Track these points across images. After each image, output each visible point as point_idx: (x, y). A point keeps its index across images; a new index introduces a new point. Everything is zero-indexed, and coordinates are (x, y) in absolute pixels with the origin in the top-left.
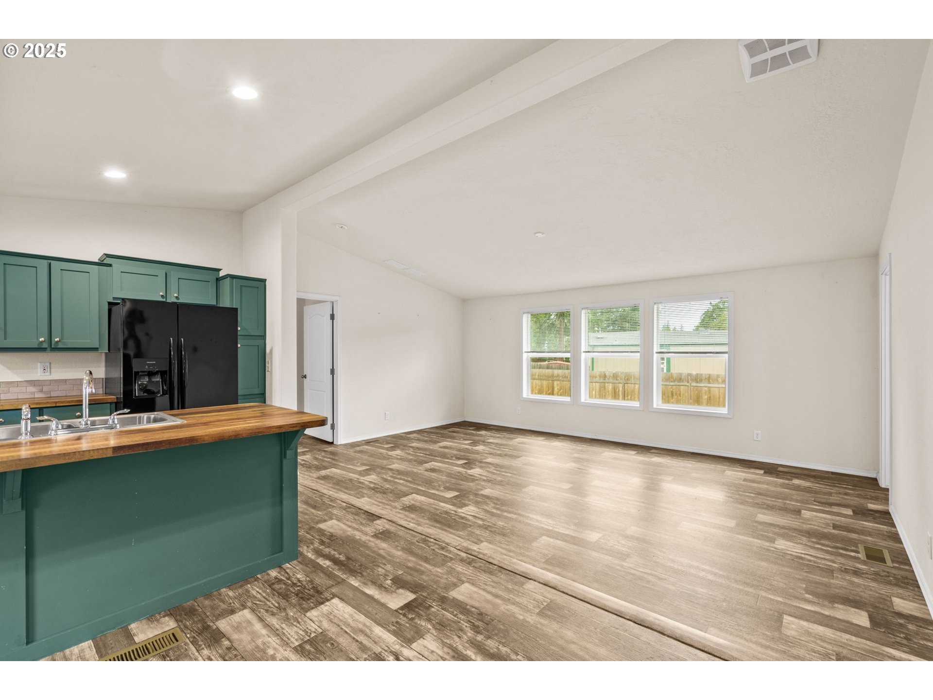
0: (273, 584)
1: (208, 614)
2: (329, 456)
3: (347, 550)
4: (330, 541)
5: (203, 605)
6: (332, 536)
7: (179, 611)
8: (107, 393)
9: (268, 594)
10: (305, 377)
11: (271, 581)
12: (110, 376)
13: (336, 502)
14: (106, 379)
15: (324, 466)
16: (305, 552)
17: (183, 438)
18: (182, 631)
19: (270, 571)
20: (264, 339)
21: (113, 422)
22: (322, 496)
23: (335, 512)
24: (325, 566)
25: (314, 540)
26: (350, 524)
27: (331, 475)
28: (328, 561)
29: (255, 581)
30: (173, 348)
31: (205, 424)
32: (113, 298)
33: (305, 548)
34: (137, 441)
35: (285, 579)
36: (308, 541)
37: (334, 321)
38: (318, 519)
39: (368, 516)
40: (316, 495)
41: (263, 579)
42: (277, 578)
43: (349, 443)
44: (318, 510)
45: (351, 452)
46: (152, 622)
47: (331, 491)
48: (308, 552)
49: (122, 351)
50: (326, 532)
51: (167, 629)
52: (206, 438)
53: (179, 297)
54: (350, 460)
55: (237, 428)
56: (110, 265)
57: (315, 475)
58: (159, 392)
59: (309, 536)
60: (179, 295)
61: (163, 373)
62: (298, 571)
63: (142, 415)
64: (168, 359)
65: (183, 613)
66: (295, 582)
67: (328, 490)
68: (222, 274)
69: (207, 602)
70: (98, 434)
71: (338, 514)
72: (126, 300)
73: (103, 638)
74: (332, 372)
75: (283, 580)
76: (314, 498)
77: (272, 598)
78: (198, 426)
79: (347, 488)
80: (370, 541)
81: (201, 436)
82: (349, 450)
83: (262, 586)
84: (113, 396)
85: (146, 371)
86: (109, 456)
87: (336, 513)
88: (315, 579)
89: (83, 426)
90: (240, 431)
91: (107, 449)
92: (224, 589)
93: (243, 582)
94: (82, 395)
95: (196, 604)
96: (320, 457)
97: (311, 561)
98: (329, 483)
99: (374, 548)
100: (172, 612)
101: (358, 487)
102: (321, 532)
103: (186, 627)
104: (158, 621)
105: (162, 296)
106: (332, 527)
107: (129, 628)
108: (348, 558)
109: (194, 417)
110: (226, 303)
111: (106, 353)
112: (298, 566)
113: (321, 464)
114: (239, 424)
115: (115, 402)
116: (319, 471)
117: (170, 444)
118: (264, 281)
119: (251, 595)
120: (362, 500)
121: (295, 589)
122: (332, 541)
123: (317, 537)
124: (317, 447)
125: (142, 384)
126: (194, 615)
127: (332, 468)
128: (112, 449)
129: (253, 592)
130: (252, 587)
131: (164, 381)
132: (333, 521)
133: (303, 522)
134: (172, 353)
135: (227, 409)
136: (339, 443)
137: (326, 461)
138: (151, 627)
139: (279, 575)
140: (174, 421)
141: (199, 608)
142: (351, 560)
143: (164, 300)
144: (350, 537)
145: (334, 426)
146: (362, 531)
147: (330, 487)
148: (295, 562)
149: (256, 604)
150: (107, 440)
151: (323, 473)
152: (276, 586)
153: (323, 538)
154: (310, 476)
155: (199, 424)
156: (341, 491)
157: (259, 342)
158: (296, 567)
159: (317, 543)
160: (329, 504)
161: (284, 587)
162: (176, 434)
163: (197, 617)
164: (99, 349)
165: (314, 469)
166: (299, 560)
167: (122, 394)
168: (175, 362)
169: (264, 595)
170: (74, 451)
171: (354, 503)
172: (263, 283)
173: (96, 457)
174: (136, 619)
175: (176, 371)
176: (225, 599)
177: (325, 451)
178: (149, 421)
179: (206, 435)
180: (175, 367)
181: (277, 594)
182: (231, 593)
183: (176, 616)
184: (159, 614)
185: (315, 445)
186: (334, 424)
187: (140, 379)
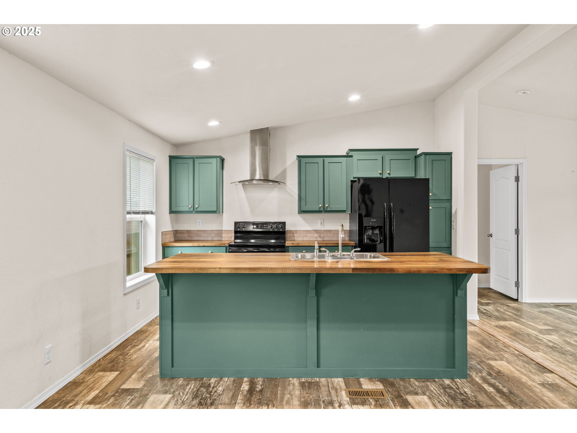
0: (446, 388)
1: (402, 389)
2: (511, 311)
3: (511, 386)
4: (497, 375)
5: (399, 383)
6: (499, 372)
7: (386, 381)
8: (350, 240)
9: (441, 393)
10: (491, 235)
11: (445, 386)
12: (352, 229)
13: (509, 349)
14: (350, 230)
15: (504, 318)
16: (474, 376)
17: (386, 268)
18: (387, 392)
19: (445, 379)
20: (450, 202)
21: (353, 255)
22: (497, 341)
23: (506, 355)
24: (488, 390)
25: (483, 370)
26: (519, 368)
27: (510, 326)
28: (492, 388)
29: (434, 382)
30: (386, 211)
31: (401, 262)
32: (354, 177)
33: (475, 373)
34: (364, 267)
35: (455, 388)
36: (478, 370)
37: (519, 183)
38: (490, 357)
39: (539, 368)
40: (491, 339)
41: (439, 383)
42: (449, 386)
43: (535, 303)
44: (491, 351)
45: (535, 311)
46: (371, 381)
47: (506, 339)
48: (476, 377)
49: (358, 213)
50: (494, 368)
51: (378, 388)
52: (400, 270)
53: (390, 173)
54: (533, 318)
55: (420, 266)
56: (352, 156)
57: (494, 324)
58: (377, 241)
59: (479, 366)
60: (390, 172)
61: (380, 228)
62: (465, 387)
63: (367, 253)
64: (383, 218)
65: (388, 383)
66: (462, 392)
67: (504, 337)
68: (419, 152)
69: (401, 383)
70: (346, 261)
71: (509, 358)
72: (360, 179)
73: (348, 379)
74: (517, 232)
75: (454, 388)
76: (489, 340)
77: (444, 396)
78: (397, 263)
79: (523, 340)
80: (536, 387)
81: (397, 268)
82: (533, 309)
83: (438, 386)
84: (354, 242)
85: (370, 226)
86: (350, 273)
87: (507, 357)
88: (478, 397)
89: (339, 256)
90: (421, 268)
91: (349, 268)
92: (413, 380)
93: (425, 379)
94: (339, 240)
95: (395, 382)
96: (502, 310)
97: (477, 383)
98: (507, 332)
99: (538, 393)
100: (382, 380)
101: (535, 342)
102: (491, 367)
103: (389, 391)
104: (374, 382)
105: (380, 173)
106: (501, 366)
107: (360, 380)
108: (511, 392)
109: (396, 257)
110: (421, 175)
111: (350, 214)
112: (467, 383)
113: (502, 316)
114: (422, 265)
115: (354, 246)
116: (498, 321)
117: (380, 271)
118: (450, 154)
119: (430, 389)
120: (536, 354)
121: (461, 397)
122: (498, 375)
123: (486, 369)
124: (500, 301)
125: (368, 235)
126: (394, 387)
127: (512, 321)
128: (352, 269)
129: (431, 388)
130: (431, 385)
131: (381, 233)
132: (503, 362)
133: (476, 355)
134: (385, 214)
135: (417, 255)
136: (524, 301)
137: (508, 315)
138: (371, 384)
139: (451, 384)
140: (384, 259)
141: (397, 384)
142: (513, 394)
143: (381, 176)
144: (516, 378)
145: (519, 285)
146: (529, 377)
147: (506, 336)
148: (465, 380)
149: (432, 395)
150: (350, 264)
151: (502, 323)
152: (448, 390)
153: (491, 372)
154: (489, 324)
155: (397, 261)
156: (517, 341)
157: (447, 205)
158: (465, 383)
159: (485, 374)
160: (503, 349)
161: (453, 392)
162: (383, 266)
163: (395, 389)
164: (346, 211)
165: (494, 318)
166: (468, 380)
167: (358, 241)
168: (387, 220)
169: (439, 392)
170: (336, 267)
171: (527, 354)
172: (449, 156)
173: (345, 272)
174: (364, 377)
175: (388, 227)
176: (413, 385)
177: (508, 306)
178: (371, 257)
179: (400, 268)
180: (387, 224)
181: (447, 395)
182: (417, 383)
183: (384, 383)
184: (375, 379)
185: (499, 299)
186: (519, 282)
187: (367, 231)
